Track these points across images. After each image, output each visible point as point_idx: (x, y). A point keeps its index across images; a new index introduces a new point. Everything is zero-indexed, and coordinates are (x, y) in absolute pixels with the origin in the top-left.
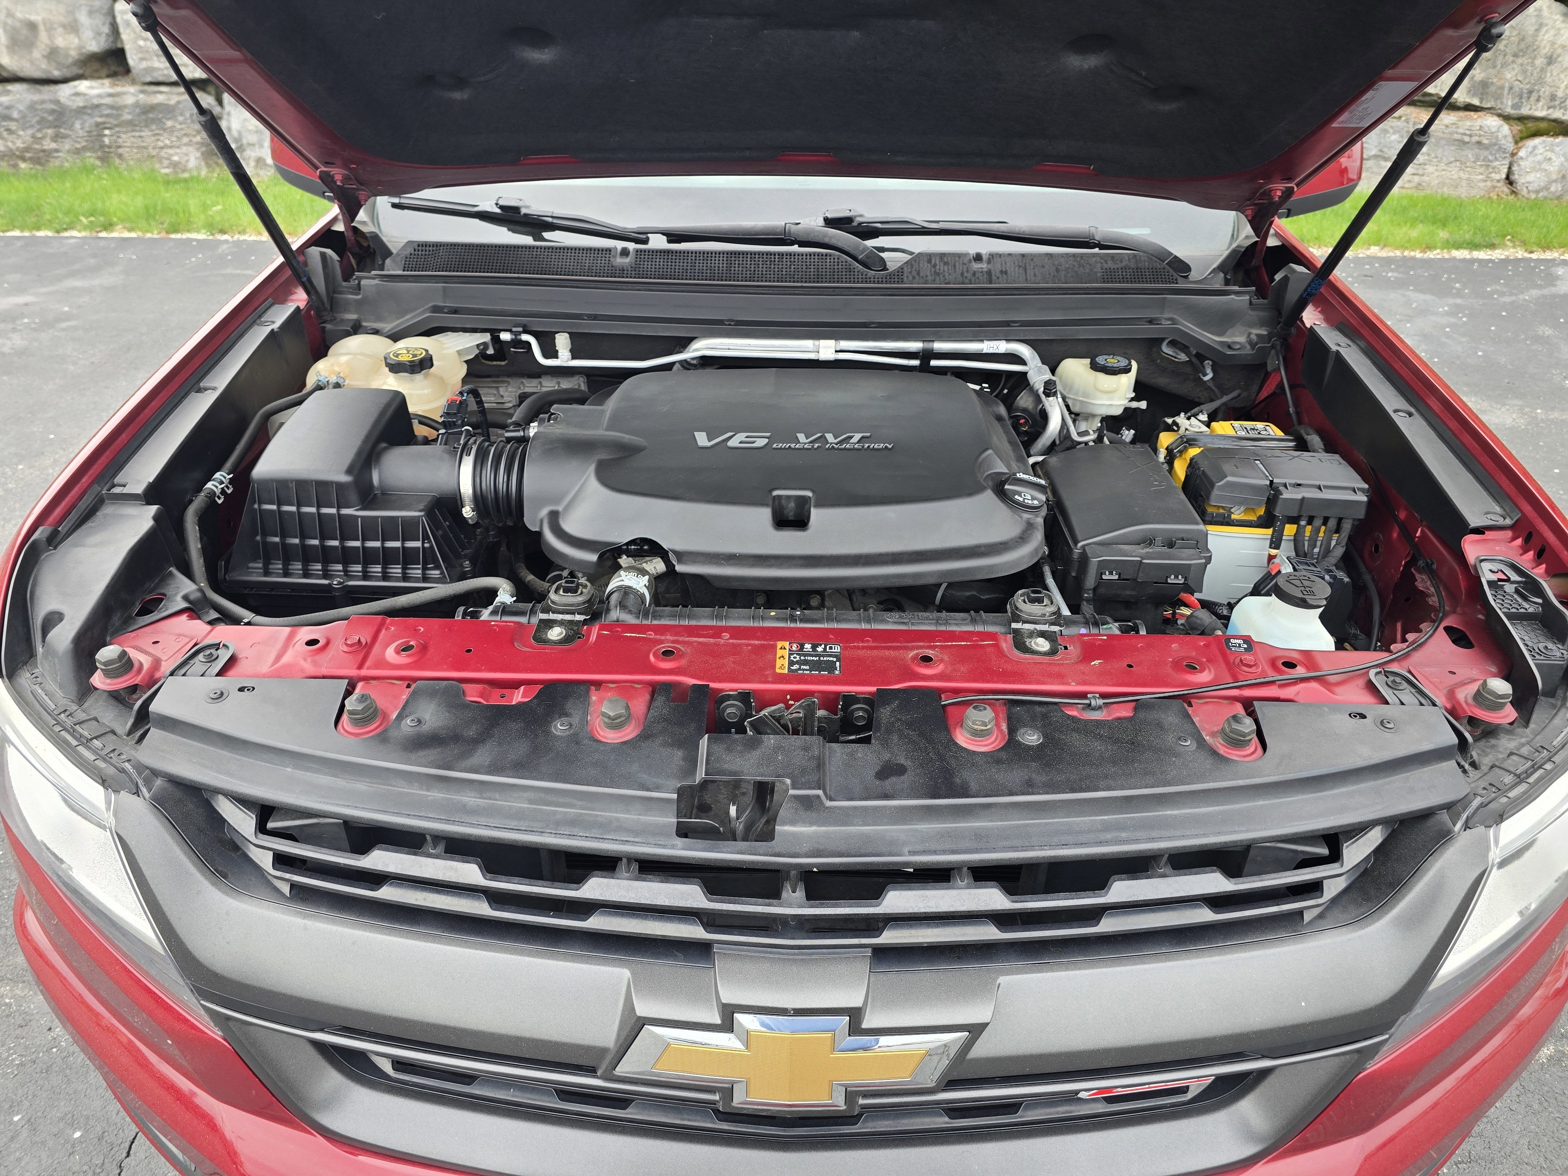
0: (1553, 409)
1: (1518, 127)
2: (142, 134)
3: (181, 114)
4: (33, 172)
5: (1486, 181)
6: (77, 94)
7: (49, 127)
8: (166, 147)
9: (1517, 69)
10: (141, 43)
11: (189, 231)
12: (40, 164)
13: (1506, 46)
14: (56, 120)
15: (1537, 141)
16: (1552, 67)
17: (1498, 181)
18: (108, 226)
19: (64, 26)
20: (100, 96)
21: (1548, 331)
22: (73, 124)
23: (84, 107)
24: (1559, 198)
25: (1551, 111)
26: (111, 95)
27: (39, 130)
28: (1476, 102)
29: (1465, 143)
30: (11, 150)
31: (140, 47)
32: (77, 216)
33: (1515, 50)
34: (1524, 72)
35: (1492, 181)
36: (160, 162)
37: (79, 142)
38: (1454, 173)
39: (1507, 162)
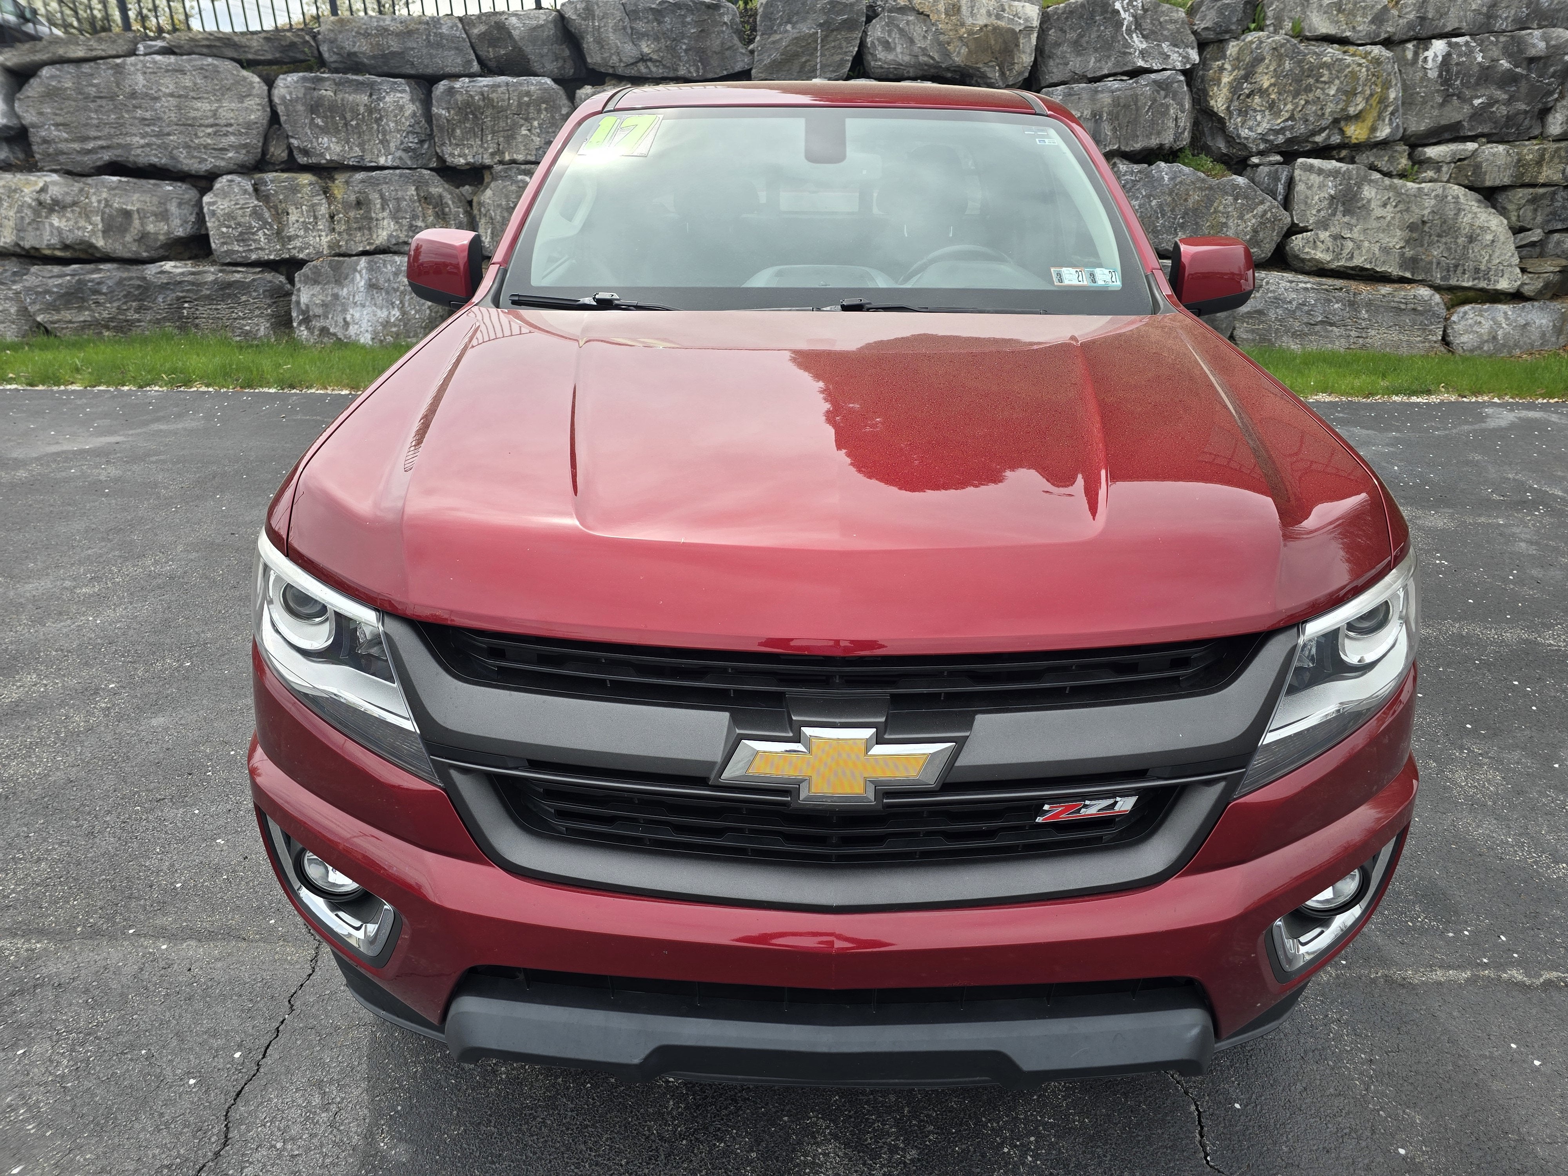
0: (1480, 515)
1: (1448, 297)
2: (219, 307)
3: (255, 291)
4: (118, 338)
5: (1424, 342)
6: (162, 272)
7: (134, 301)
8: (239, 318)
9: (1442, 247)
10: (224, 230)
11: (261, 386)
12: (122, 332)
13: (1430, 228)
14: (140, 294)
15: (1467, 308)
16: (1472, 245)
17: (1435, 342)
18: (188, 383)
19: (156, 215)
20: (182, 274)
21: (1478, 457)
22: (156, 298)
23: (168, 284)
24: (1491, 356)
25: (1476, 281)
26: (193, 273)
27: (125, 303)
28: (1408, 275)
29: (1401, 310)
30: (97, 320)
31: (223, 232)
32: (159, 374)
33: (1439, 231)
34: (1449, 249)
35: (1430, 342)
36: (233, 331)
37: (161, 314)
38: (1394, 336)
39: (1441, 326)
